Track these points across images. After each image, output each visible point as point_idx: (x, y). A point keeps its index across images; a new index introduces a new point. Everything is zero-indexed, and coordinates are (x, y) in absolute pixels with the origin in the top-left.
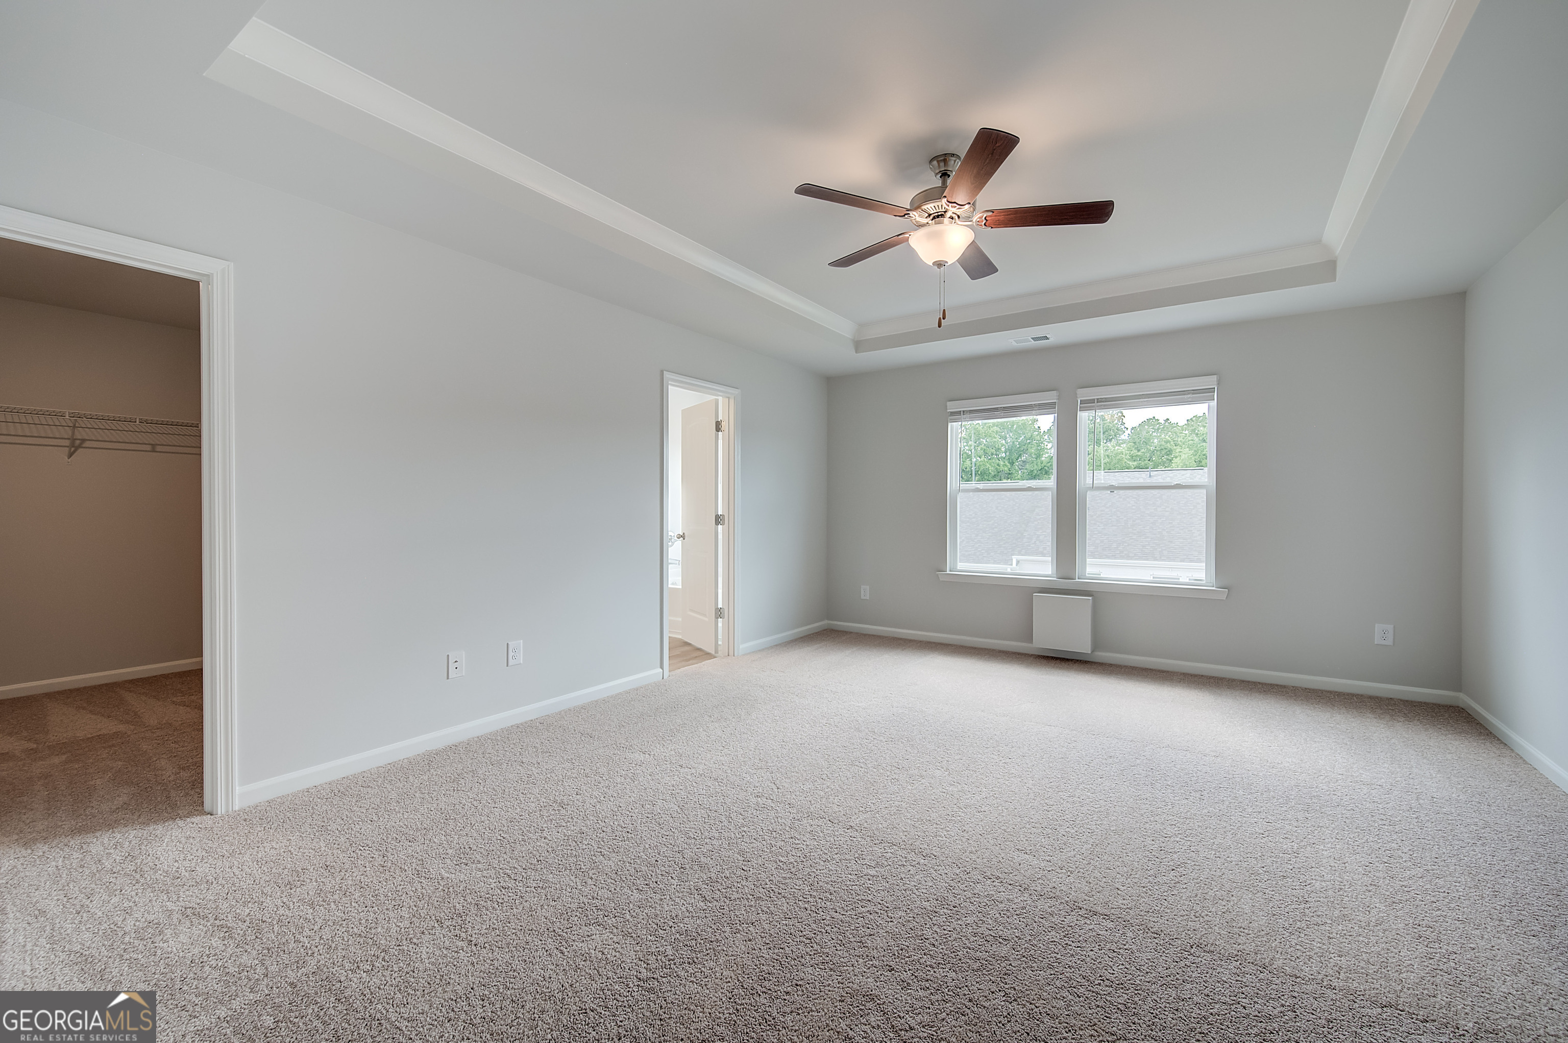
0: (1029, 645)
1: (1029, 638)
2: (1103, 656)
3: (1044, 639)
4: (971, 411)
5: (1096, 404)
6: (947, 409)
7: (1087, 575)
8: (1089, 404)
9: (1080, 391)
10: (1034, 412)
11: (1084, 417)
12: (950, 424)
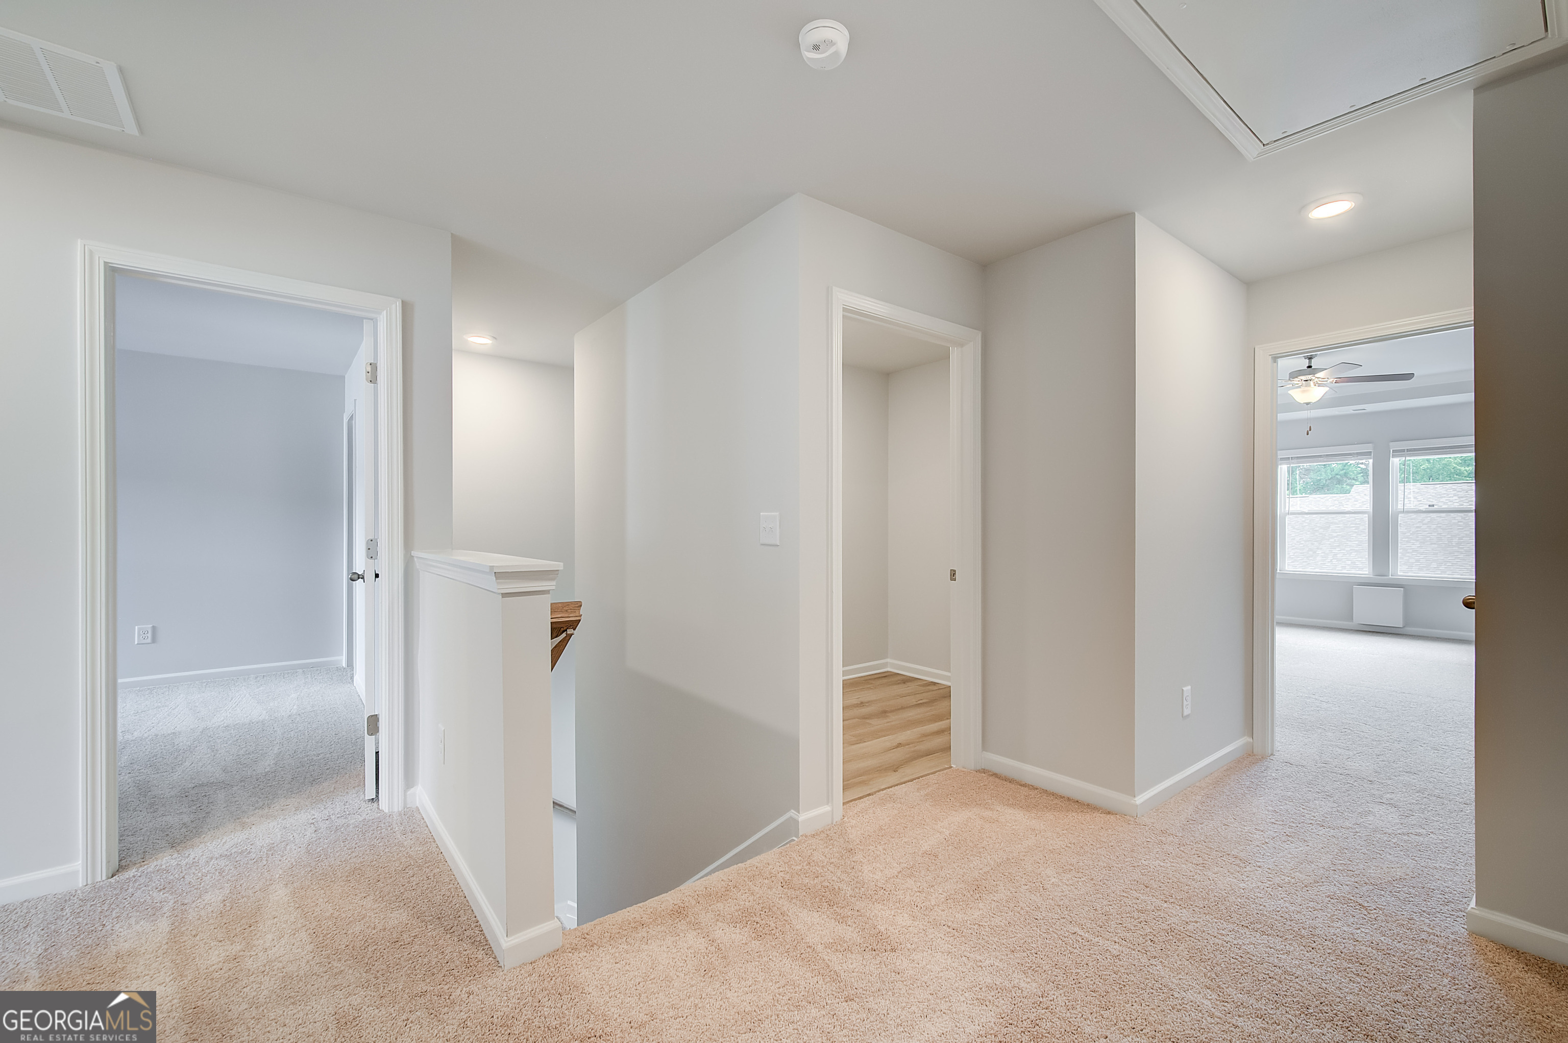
0: (1350, 623)
1: (1351, 618)
2: (1410, 630)
3: (1361, 616)
4: (1298, 458)
5: (1406, 452)
6: (1277, 456)
7: (1399, 574)
8: (1399, 453)
9: (1391, 444)
10: (1353, 458)
11: (1395, 462)
12: (1279, 466)
